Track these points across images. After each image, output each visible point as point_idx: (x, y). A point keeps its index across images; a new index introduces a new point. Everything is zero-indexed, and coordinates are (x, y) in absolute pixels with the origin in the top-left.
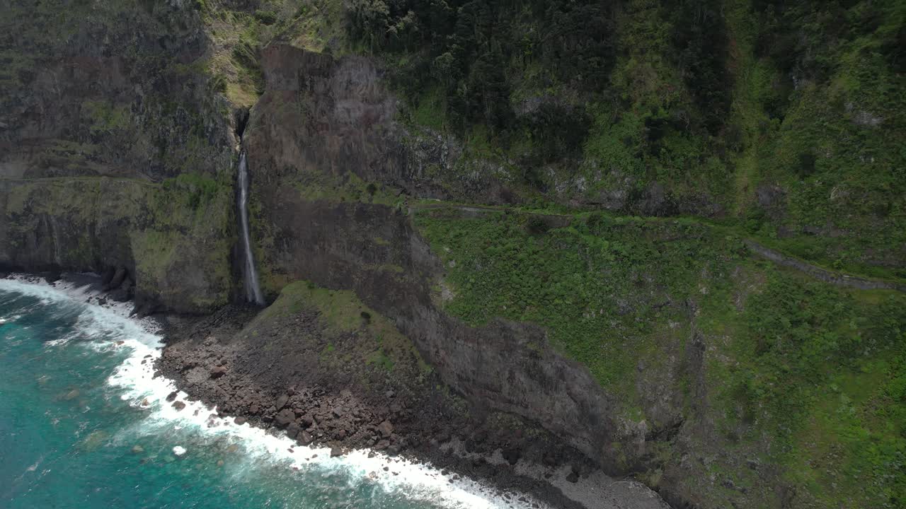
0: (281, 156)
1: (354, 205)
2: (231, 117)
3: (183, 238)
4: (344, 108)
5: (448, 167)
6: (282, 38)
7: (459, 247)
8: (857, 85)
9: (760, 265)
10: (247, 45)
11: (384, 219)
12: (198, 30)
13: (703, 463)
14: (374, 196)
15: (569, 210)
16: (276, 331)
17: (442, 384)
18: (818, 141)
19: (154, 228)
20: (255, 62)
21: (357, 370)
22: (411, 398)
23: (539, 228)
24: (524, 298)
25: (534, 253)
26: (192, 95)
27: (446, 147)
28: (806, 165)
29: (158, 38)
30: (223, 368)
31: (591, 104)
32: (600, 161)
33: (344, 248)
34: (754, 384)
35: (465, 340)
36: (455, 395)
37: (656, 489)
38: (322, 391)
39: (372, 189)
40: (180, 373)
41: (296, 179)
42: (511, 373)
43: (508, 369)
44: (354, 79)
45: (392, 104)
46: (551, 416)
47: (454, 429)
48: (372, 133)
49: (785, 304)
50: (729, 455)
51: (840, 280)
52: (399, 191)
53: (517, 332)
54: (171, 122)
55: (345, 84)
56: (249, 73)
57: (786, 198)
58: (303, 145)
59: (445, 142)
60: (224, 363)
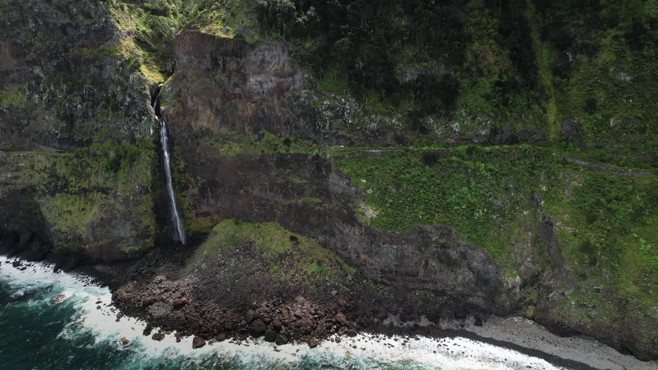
0: (196, 122)
1: (273, 155)
2: (148, 92)
3: (106, 198)
4: (257, 81)
5: (350, 122)
6: (192, 27)
7: (373, 178)
8: (614, 57)
9: (576, 169)
10: (144, 32)
11: (302, 163)
12: (104, 19)
13: (564, 296)
14: (290, 147)
15: (448, 145)
16: (223, 262)
17: (366, 279)
18: (595, 92)
19: (68, 192)
20: (154, 46)
21: (304, 280)
22: (348, 292)
23: (430, 159)
24: (433, 208)
25: (432, 177)
26: (100, 75)
27: (348, 107)
28: (591, 106)
29: (59, 25)
30: (184, 299)
31: (455, 73)
32: (468, 111)
33: (266, 189)
34: (592, 241)
35: (390, 244)
36: (379, 285)
37: (532, 318)
38: (279, 301)
39: (287, 142)
40: (142, 310)
41: (213, 139)
42: (427, 262)
43: (425, 259)
44: (268, 58)
45: (302, 77)
46: (455, 286)
47: (387, 309)
48: (284, 99)
49: (600, 190)
50: (582, 287)
51: (626, 172)
52: (310, 142)
53: (431, 233)
54: (78, 99)
55: (258, 63)
56: (150, 55)
57: (582, 126)
58: (218, 112)
59: (348, 104)
60: (183, 295)
